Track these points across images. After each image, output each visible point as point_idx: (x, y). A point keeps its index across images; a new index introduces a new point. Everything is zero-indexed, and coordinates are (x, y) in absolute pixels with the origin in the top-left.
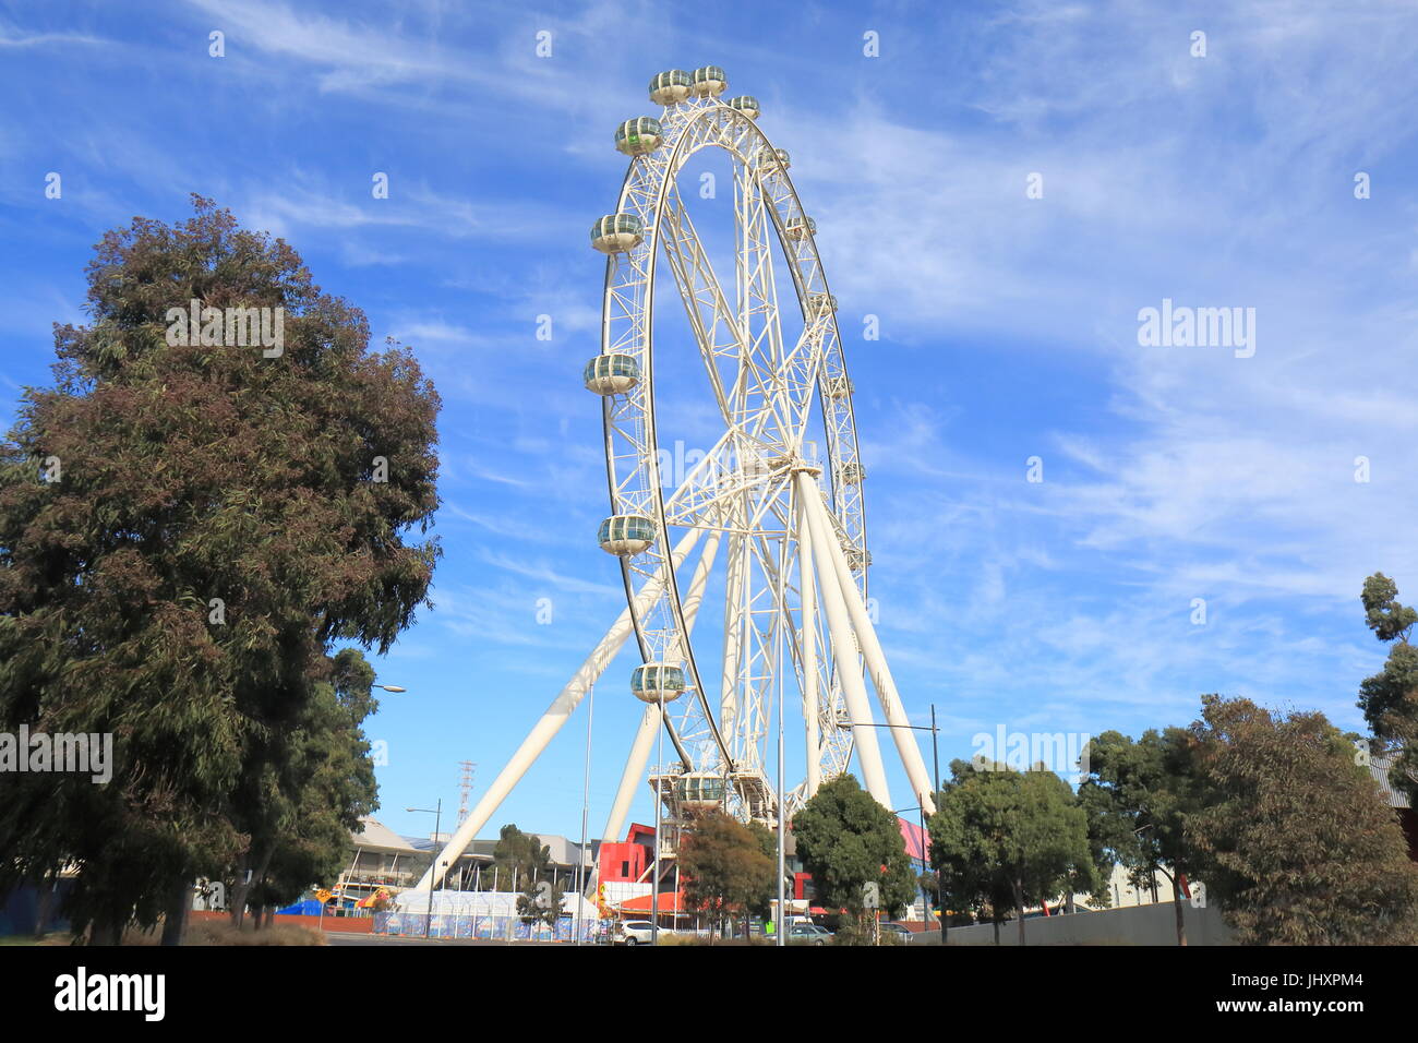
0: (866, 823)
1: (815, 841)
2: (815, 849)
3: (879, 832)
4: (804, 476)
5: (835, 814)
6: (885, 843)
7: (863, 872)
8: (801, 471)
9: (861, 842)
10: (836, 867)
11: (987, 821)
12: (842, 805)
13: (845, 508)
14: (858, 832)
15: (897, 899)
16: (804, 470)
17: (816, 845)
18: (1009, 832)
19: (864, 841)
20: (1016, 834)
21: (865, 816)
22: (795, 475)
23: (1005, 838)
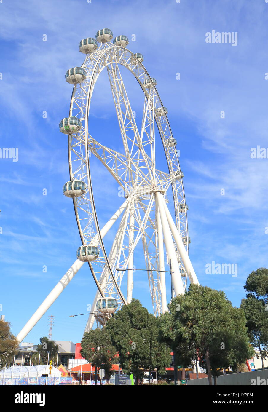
0: (143, 323)
1: (117, 334)
2: (116, 338)
3: (149, 328)
4: (158, 193)
5: (128, 319)
6: (151, 334)
7: (139, 349)
8: (157, 191)
9: (140, 334)
10: (125, 347)
11: (184, 316)
12: (131, 315)
13: (179, 220)
14: (139, 329)
15: (159, 363)
16: (158, 191)
17: (117, 336)
18: (197, 323)
19: (141, 334)
20: (200, 323)
21: (142, 320)
22: (155, 194)
23: (194, 326)
